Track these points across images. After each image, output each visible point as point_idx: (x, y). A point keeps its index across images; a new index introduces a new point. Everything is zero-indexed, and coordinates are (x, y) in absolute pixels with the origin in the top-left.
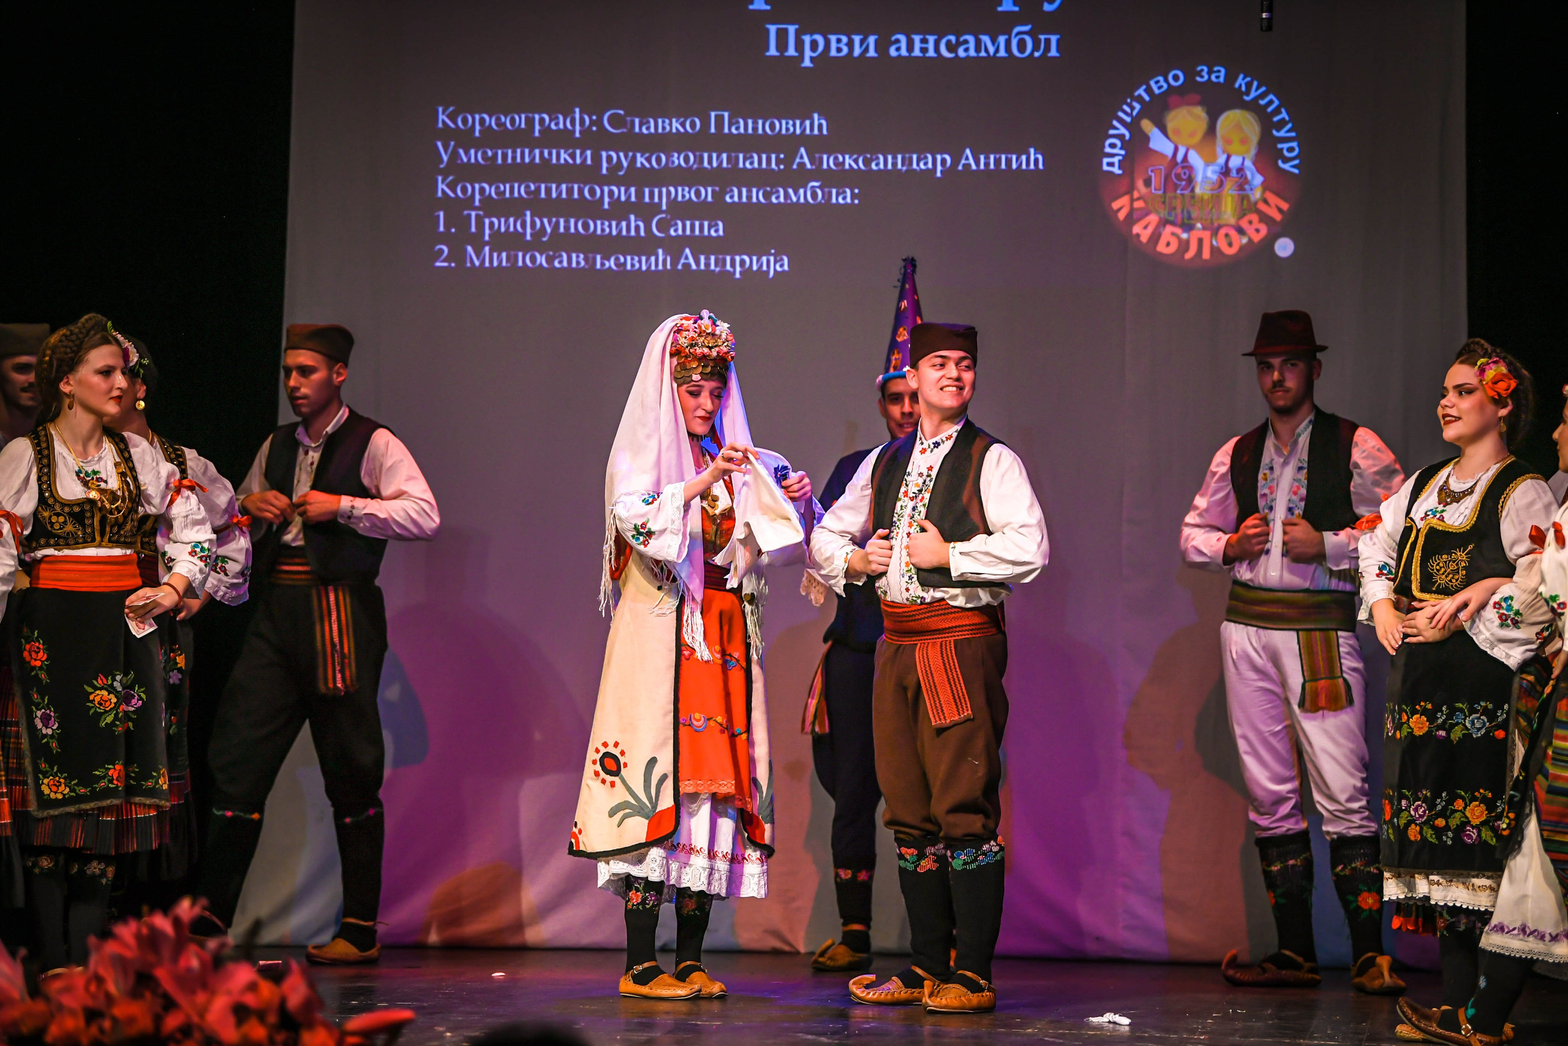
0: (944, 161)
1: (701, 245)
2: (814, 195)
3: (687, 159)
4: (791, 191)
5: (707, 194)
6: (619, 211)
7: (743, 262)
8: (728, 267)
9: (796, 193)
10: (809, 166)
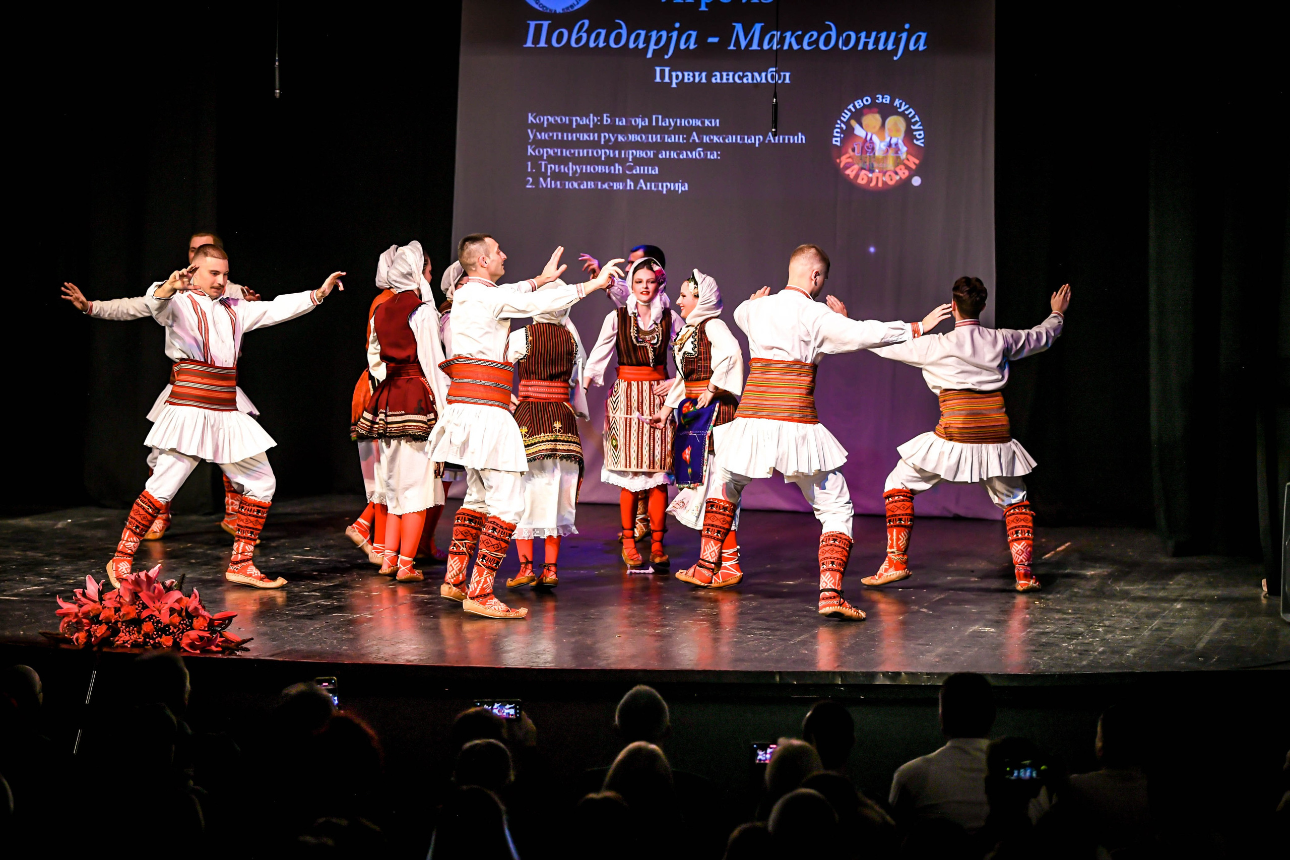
0: (759, 139)
1: (648, 178)
2: (700, 155)
3: (641, 138)
4: (689, 153)
5: (651, 154)
6: (610, 161)
7: (667, 186)
8: (660, 188)
9: (691, 153)
10: (697, 141)
